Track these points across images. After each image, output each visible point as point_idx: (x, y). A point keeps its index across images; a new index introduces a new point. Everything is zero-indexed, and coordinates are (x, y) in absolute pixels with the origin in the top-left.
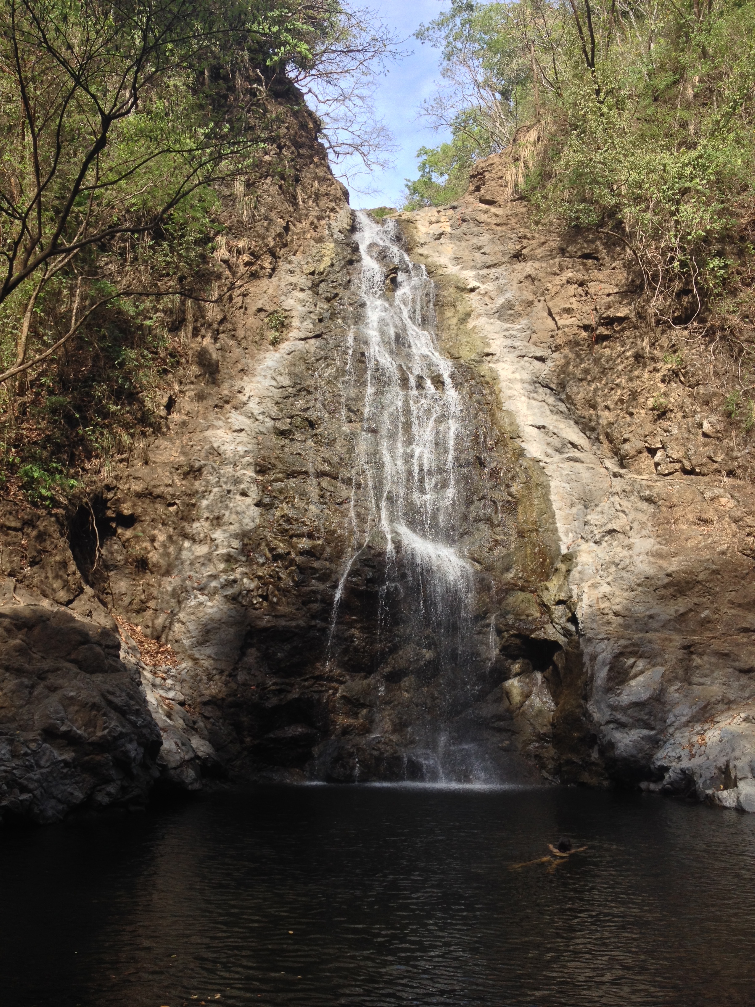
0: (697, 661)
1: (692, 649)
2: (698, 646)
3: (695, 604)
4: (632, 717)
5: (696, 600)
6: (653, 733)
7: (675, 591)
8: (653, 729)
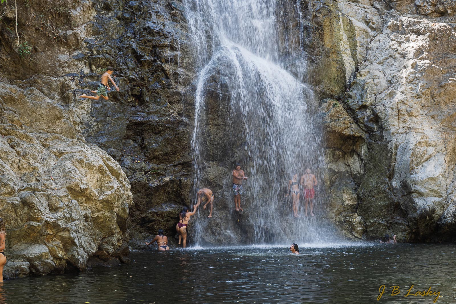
8: (441, 196)
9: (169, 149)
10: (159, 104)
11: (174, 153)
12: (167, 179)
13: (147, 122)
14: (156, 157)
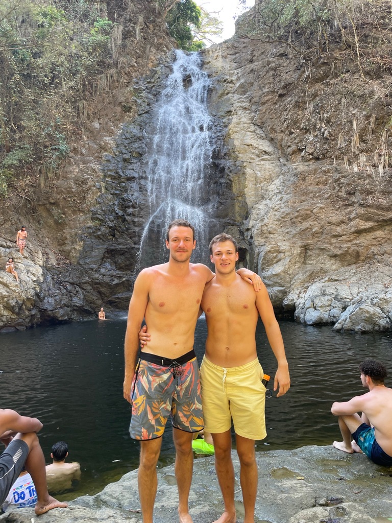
0: (310, 253)
1: (307, 247)
2: (310, 245)
3: (311, 225)
4: (273, 281)
5: (311, 223)
6: (284, 288)
7: (301, 219)
8: (283, 286)
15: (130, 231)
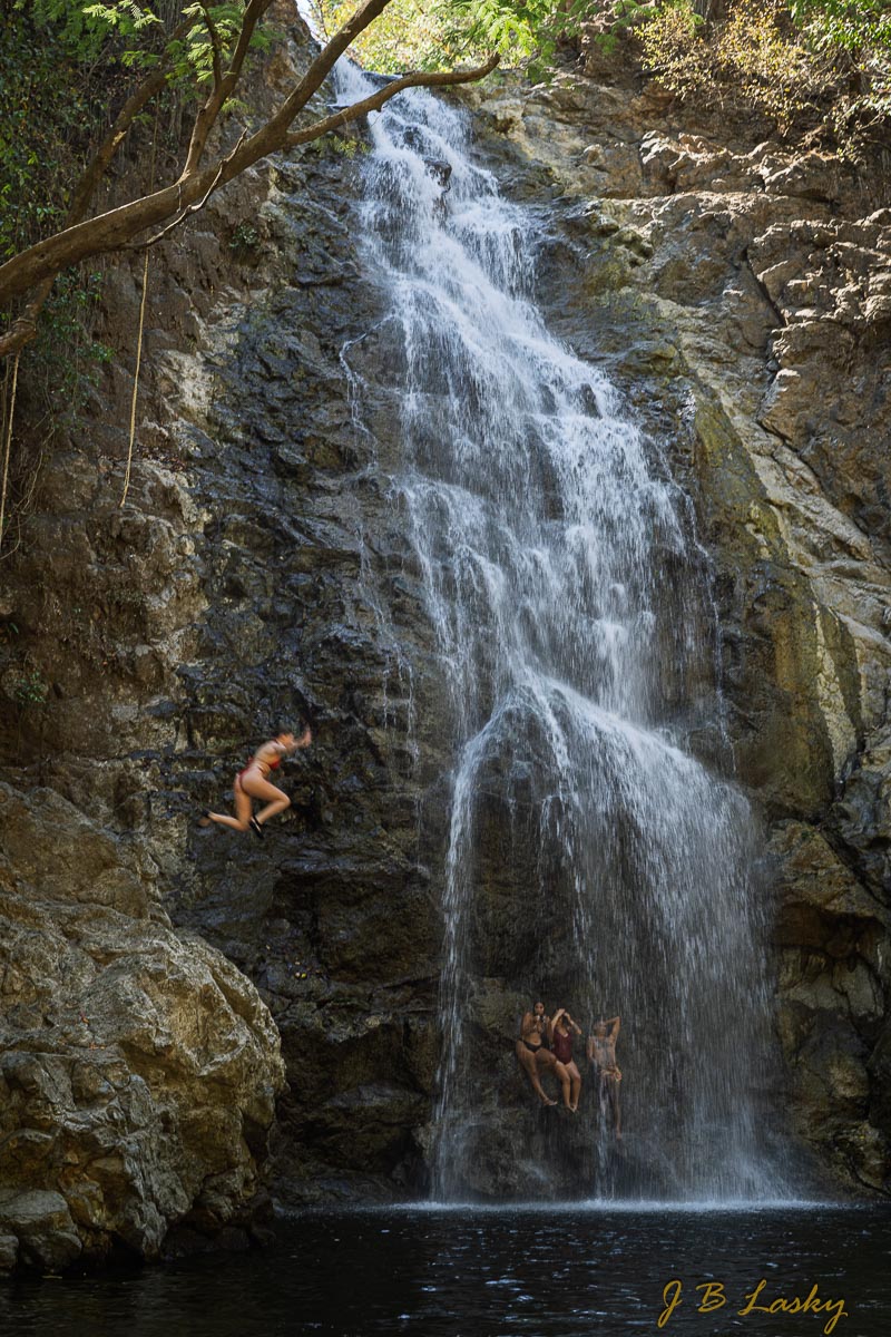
9: (381, 943)
10: (357, 828)
11: (394, 955)
12: (373, 1022)
13: (326, 874)
14: (346, 965)
15: (385, 798)
